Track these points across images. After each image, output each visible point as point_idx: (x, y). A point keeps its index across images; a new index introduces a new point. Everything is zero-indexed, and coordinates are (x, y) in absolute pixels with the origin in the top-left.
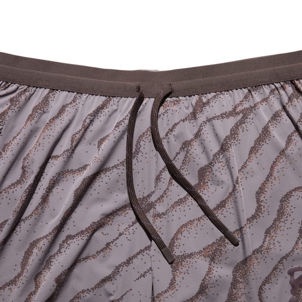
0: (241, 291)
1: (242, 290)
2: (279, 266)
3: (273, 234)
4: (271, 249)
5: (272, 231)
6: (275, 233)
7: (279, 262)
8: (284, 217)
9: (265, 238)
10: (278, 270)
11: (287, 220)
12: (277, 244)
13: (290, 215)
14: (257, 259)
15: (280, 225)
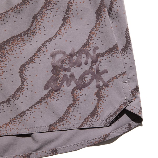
0: (2, 70)
1: (3, 68)
2: (42, 48)
3: (39, 20)
4: (36, 32)
5: (39, 17)
6: (41, 19)
7: (43, 45)
8: (50, 5)
9: (33, 23)
10: (42, 52)
11: (53, 8)
12: (42, 29)
13: (56, 4)
14: (23, 41)
15: (46, 12)
